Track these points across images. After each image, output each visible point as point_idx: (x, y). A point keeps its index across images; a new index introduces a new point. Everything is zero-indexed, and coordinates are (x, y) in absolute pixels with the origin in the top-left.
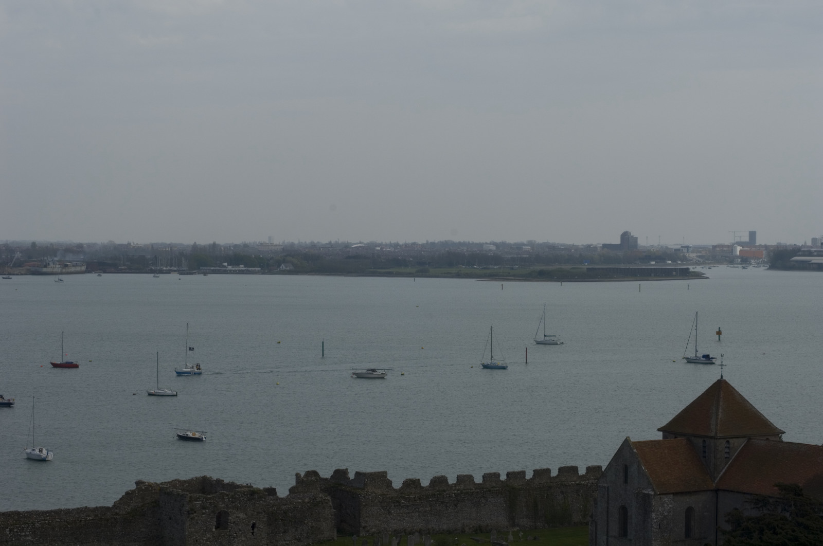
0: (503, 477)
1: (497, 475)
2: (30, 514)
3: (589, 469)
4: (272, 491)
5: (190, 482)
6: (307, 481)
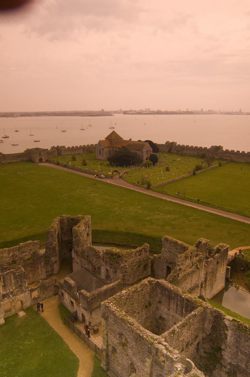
0: (82, 146)
1: (81, 146)
2: (10, 154)
3: (95, 145)
4: (47, 149)
5: (35, 148)
6: (53, 148)
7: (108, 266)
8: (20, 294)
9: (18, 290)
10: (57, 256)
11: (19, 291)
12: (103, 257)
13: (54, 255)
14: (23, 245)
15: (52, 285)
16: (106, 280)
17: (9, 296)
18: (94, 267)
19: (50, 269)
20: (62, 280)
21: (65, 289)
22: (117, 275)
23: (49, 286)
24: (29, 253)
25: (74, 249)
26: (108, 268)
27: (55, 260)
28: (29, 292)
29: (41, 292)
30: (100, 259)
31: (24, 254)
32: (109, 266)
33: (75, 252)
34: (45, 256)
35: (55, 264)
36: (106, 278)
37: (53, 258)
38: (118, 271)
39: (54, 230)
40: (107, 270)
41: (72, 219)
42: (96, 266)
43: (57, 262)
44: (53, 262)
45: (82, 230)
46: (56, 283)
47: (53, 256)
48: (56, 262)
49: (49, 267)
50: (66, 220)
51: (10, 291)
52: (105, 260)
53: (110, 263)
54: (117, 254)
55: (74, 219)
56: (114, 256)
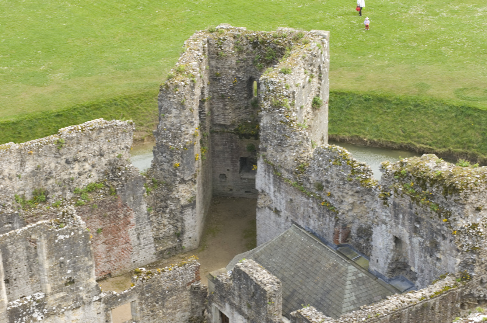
7: (403, 225)
8: (71, 312)
9: (62, 294)
10: (195, 182)
11: (66, 301)
12: (385, 189)
13: (187, 178)
14: (74, 135)
15: (184, 289)
16: (390, 280)
17: (30, 314)
18: (344, 227)
19: (169, 230)
20: (223, 269)
21: (236, 301)
22: (438, 259)
23: (171, 290)
24: (93, 166)
25: (264, 157)
26: (404, 233)
27: (188, 196)
28: (102, 306)
29: (142, 309)
30: (368, 198)
31: (77, 168)
32: (407, 223)
33: (267, 171)
34: (153, 182)
35: (189, 211)
36: (393, 271)
37: (181, 187)
38: (444, 245)
39: (188, 81)
40: (397, 240)
41: (256, 44)
42: (353, 223)
43: (198, 205)
44: (183, 202)
45: (297, 86)
46: (198, 279)
47: (183, 181)
48: (192, 204)
49: (165, 221)
50: (232, 45)
51: (33, 298)
52: (390, 200)
53: (410, 213)
54: (443, 180)
55: (264, 42)
56: (432, 185)
